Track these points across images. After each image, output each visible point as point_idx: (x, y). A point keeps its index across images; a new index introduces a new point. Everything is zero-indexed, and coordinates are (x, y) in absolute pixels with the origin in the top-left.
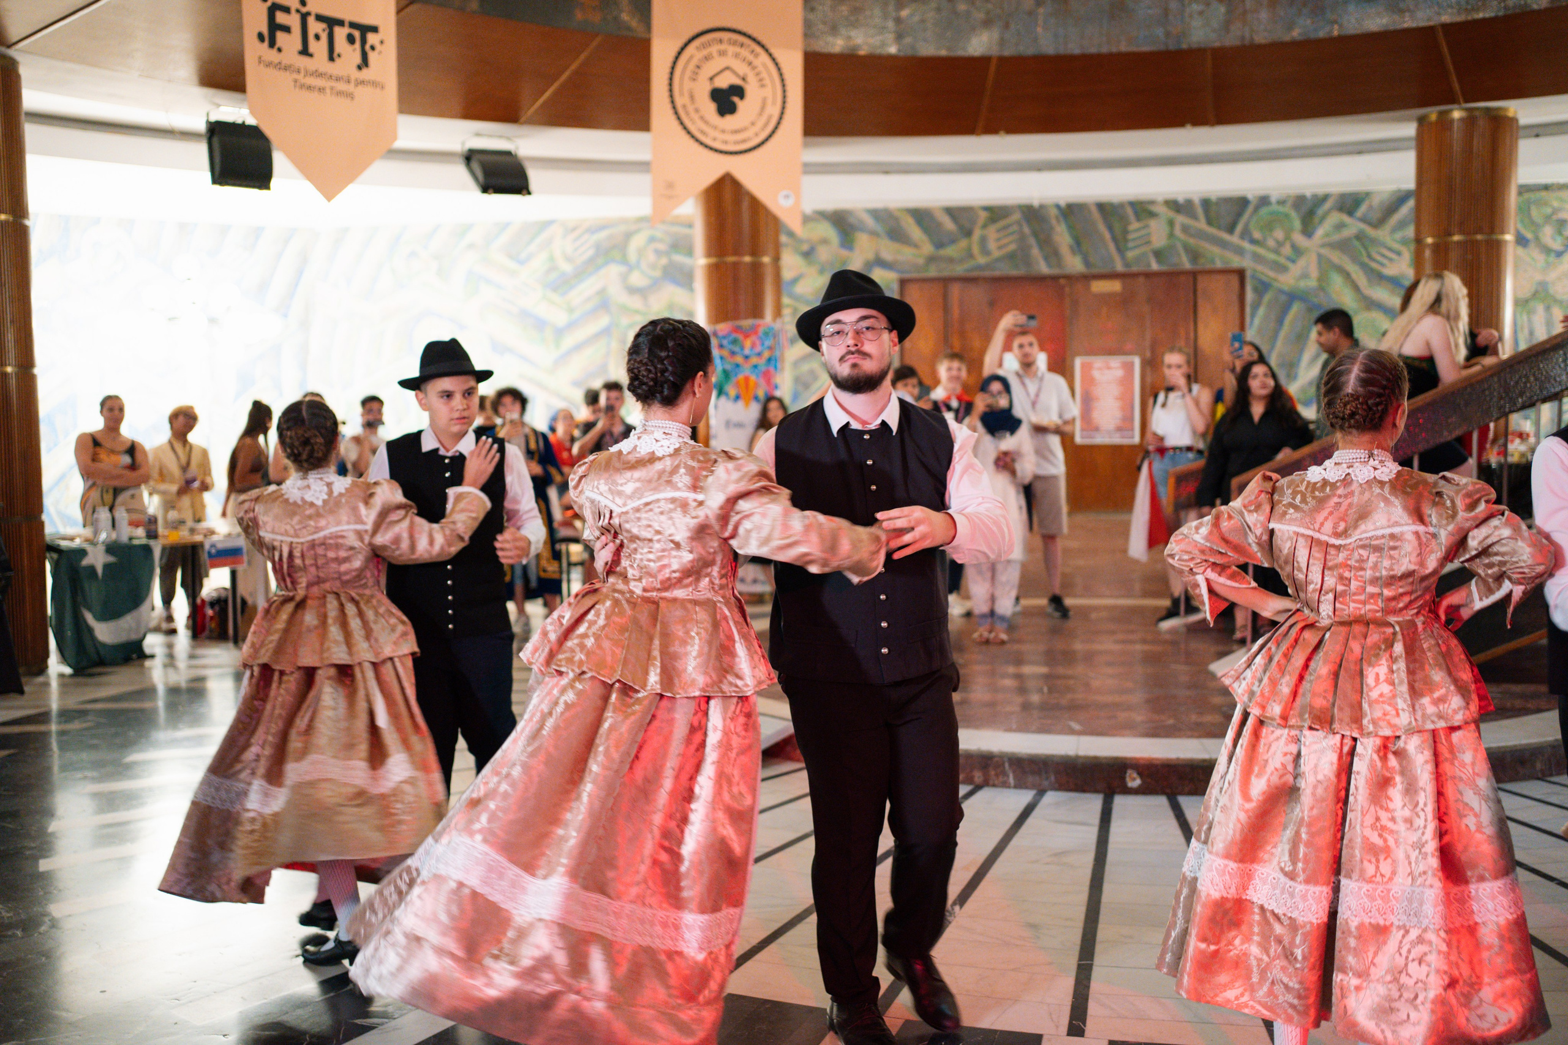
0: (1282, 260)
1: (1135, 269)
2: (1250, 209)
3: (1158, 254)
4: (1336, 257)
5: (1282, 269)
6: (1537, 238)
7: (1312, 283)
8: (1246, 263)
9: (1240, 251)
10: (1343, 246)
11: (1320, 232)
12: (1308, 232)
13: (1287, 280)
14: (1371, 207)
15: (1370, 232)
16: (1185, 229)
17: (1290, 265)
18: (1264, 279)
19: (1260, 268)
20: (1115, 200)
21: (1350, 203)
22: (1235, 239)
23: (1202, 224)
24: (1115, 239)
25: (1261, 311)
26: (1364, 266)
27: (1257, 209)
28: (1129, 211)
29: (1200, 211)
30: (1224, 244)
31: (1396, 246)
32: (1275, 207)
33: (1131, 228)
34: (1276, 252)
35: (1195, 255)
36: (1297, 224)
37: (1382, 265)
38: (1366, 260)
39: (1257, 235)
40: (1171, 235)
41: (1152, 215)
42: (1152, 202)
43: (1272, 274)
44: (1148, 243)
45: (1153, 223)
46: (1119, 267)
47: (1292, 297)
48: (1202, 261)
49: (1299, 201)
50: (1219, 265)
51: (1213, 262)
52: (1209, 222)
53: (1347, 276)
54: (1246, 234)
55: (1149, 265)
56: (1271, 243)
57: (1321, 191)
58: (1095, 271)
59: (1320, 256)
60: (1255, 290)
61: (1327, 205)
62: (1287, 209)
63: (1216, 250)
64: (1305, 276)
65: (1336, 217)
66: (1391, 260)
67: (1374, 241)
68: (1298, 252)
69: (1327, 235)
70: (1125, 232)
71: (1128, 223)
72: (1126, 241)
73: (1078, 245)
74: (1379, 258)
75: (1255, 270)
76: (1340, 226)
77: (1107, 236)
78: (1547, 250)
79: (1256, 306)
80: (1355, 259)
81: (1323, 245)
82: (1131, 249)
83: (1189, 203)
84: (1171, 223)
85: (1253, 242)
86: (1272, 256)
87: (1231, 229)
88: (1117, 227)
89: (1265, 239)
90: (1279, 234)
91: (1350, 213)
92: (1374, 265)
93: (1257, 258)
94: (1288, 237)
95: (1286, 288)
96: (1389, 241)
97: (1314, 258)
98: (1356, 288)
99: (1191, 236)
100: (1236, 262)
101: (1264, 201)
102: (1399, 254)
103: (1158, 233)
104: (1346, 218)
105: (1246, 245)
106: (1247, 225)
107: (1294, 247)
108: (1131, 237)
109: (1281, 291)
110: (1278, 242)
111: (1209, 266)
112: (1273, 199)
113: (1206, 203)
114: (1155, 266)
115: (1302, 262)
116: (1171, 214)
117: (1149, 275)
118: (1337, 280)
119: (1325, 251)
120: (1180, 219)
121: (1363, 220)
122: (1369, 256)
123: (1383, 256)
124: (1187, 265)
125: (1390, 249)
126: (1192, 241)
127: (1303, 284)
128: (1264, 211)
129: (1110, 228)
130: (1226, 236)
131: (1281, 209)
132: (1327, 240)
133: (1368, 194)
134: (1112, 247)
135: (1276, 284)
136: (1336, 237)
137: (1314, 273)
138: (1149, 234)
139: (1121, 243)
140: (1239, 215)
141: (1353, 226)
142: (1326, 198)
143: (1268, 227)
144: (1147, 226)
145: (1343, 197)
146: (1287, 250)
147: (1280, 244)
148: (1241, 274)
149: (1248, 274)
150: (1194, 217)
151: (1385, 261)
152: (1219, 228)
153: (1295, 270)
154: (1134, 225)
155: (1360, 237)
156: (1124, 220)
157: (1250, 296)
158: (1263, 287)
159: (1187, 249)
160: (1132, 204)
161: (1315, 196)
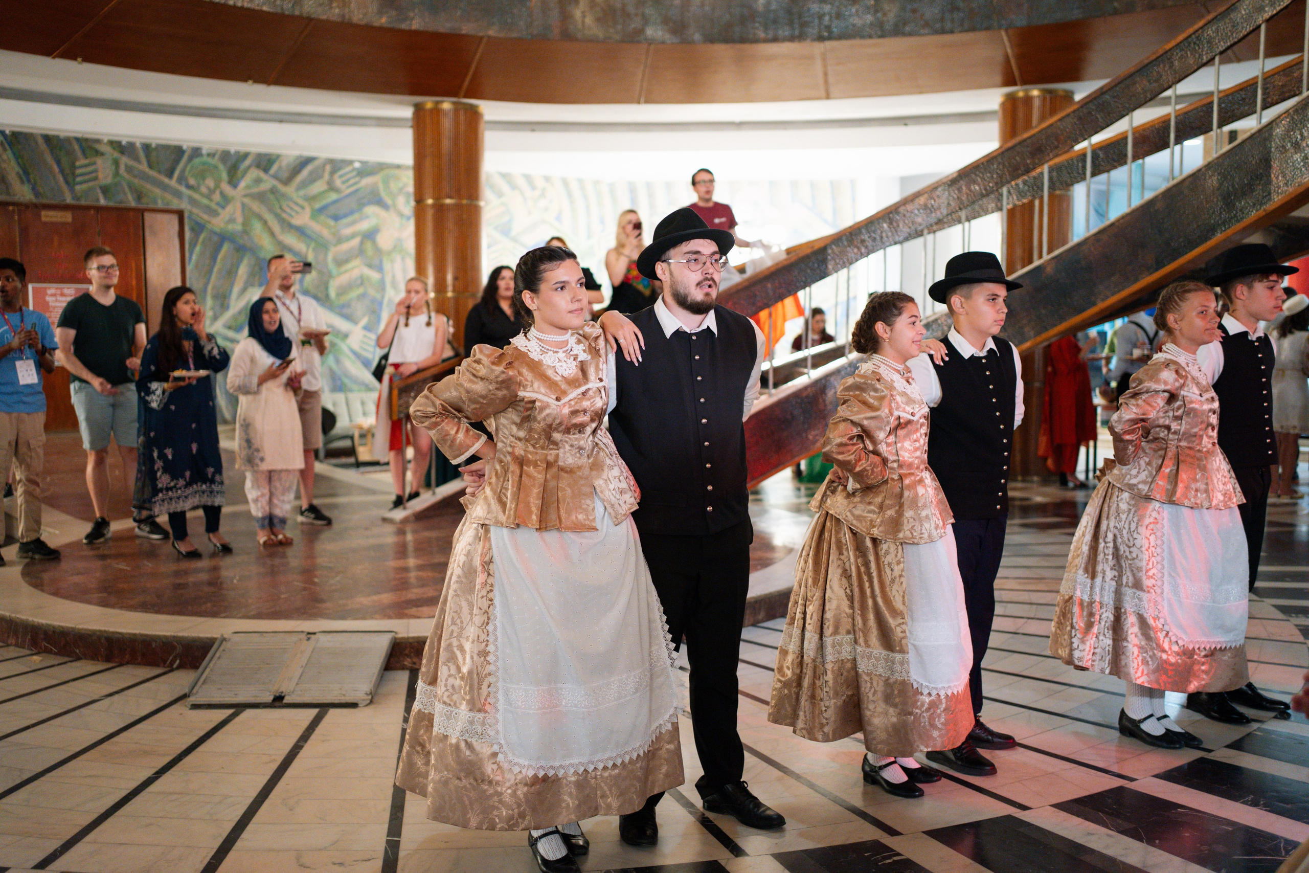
0: (214, 206)
1: (83, 202)
2: (185, 157)
3: (105, 190)
4: (256, 206)
5: (215, 213)
6: (394, 205)
7: (238, 227)
8: (184, 205)
9: (178, 194)
10: (260, 197)
11: (242, 184)
12: (233, 183)
13: (218, 223)
14: (280, 168)
15: (282, 188)
16: (129, 169)
17: (220, 210)
18: (199, 220)
19: (196, 211)
20: (62, 135)
21: (265, 162)
22: (173, 183)
23: (144, 167)
24: (62, 171)
25: (198, 249)
26: (277, 216)
27: (191, 159)
28: (76, 147)
29: (142, 154)
30: (165, 188)
31: (300, 201)
32: (205, 159)
33: (78, 164)
34: (209, 197)
35: (139, 196)
36: (224, 176)
37: (291, 216)
38: (278, 211)
39: (192, 181)
40: (117, 174)
41: (98, 153)
42: (98, 141)
43: (206, 217)
44: (96, 178)
45: (99, 161)
46: (69, 200)
47: (223, 238)
48: (145, 200)
49: (225, 156)
50: (160, 205)
51: (156, 202)
52: (151, 166)
53: (265, 223)
54: (182, 179)
55: (98, 200)
56: (204, 190)
57: (243, 149)
58: (44, 201)
59: (243, 205)
60: (192, 229)
61: (247, 162)
62: (215, 161)
63: (157, 191)
64: (232, 220)
65: (254, 173)
66: (297, 213)
67: (284, 195)
68: (226, 200)
69: (248, 187)
70: (73, 167)
71: (76, 159)
72: (74, 176)
73: (26, 174)
74: (288, 210)
75: (191, 213)
76: (258, 181)
77: (56, 168)
78: (401, 215)
79: (193, 245)
80: (271, 210)
81: (245, 196)
82: (81, 183)
83: (131, 145)
84: (116, 163)
85: (189, 187)
86: (205, 201)
87: (170, 175)
88: (65, 160)
89: (199, 186)
90: (210, 183)
91: (266, 170)
92: (284, 215)
93: (193, 201)
94: (217, 186)
95: (217, 230)
96: (294, 196)
97: (238, 205)
98: (272, 234)
99: (135, 177)
100: (175, 204)
101: (196, 152)
102: (302, 208)
103: (104, 171)
104: (262, 174)
105: (183, 189)
106: (183, 171)
107: (222, 194)
108: (78, 171)
109: (215, 233)
110: (208, 188)
111: (151, 206)
112: (204, 152)
113: (147, 147)
114: (103, 202)
115: (229, 208)
116: (116, 155)
117: (99, 209)
118: (257, 227)
119: (247, 200)
120: (124, 160)
121: (275, 177)
122: (281, 208)
123: (292, 209)
124: (133, 204)
125: (296, 204)
126: (136, 181)
127: (230, 227)
128: (197, 161)
129: (59, 163)
130: (166, 180)
131: (210, 160)
132: (248, 191)
133: (278, 156)
134: (60, 178)
135: (209, 226)
136: (255, 190)
137: (240, 219)
138: (96, 171)
139: (70, 177)
140: (177, 161)
141: (268, 183)
142: (246, 155)
143: (202, 175)
144: (95, 163)
145: (259, 156)
146: (217, 197)
147: (212, 192)
148: (180, 214)
149: (186, 215)
150: (137, 159)
151: (293, 214)
152: (159, 172)
153: (225, 214)
154: (82, 161)
155: (273, 191)
156: (70, 153)
157: (188, 235)
158: (199, 228)
159: (130, 187)
160: (77, 140)
161: (237, 153)
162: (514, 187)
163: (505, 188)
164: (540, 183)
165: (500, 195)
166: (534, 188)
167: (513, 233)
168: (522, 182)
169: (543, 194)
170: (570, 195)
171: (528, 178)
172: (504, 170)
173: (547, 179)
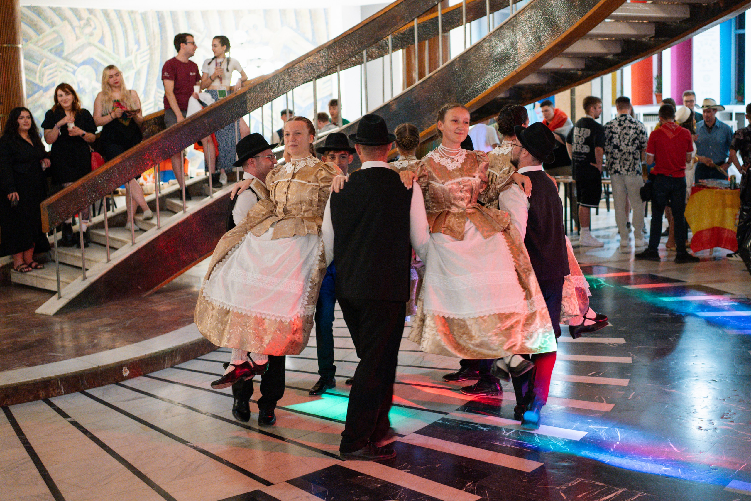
162: (63, 18)
163: (57, 19)
164: (85, 15)
165: (52, 24)
166: (80, 19)
167: (65, 54)
168: (70, 14)
169: (88, 23)
170: (110, 24)
171: (75, 11)
172: (54, 6)
173: (91, 11)
